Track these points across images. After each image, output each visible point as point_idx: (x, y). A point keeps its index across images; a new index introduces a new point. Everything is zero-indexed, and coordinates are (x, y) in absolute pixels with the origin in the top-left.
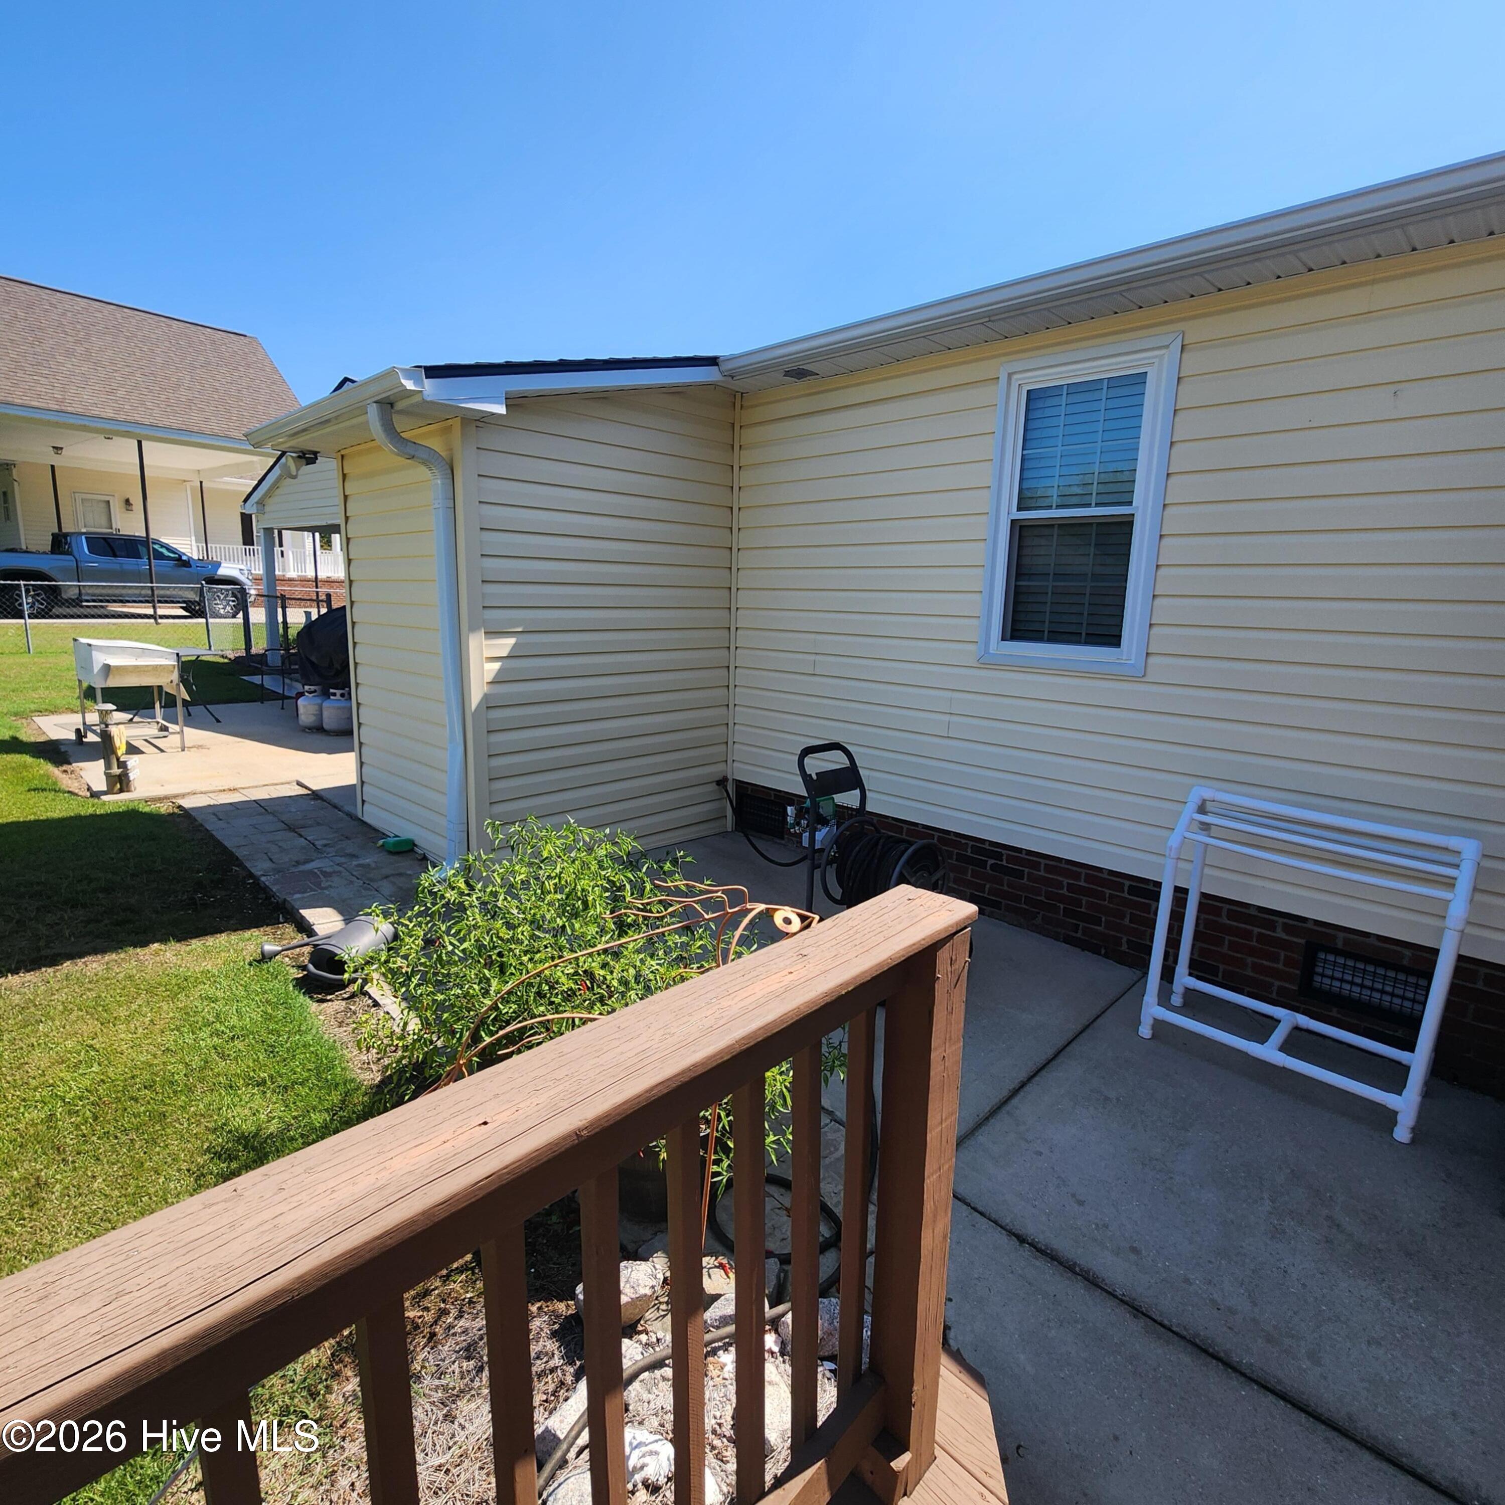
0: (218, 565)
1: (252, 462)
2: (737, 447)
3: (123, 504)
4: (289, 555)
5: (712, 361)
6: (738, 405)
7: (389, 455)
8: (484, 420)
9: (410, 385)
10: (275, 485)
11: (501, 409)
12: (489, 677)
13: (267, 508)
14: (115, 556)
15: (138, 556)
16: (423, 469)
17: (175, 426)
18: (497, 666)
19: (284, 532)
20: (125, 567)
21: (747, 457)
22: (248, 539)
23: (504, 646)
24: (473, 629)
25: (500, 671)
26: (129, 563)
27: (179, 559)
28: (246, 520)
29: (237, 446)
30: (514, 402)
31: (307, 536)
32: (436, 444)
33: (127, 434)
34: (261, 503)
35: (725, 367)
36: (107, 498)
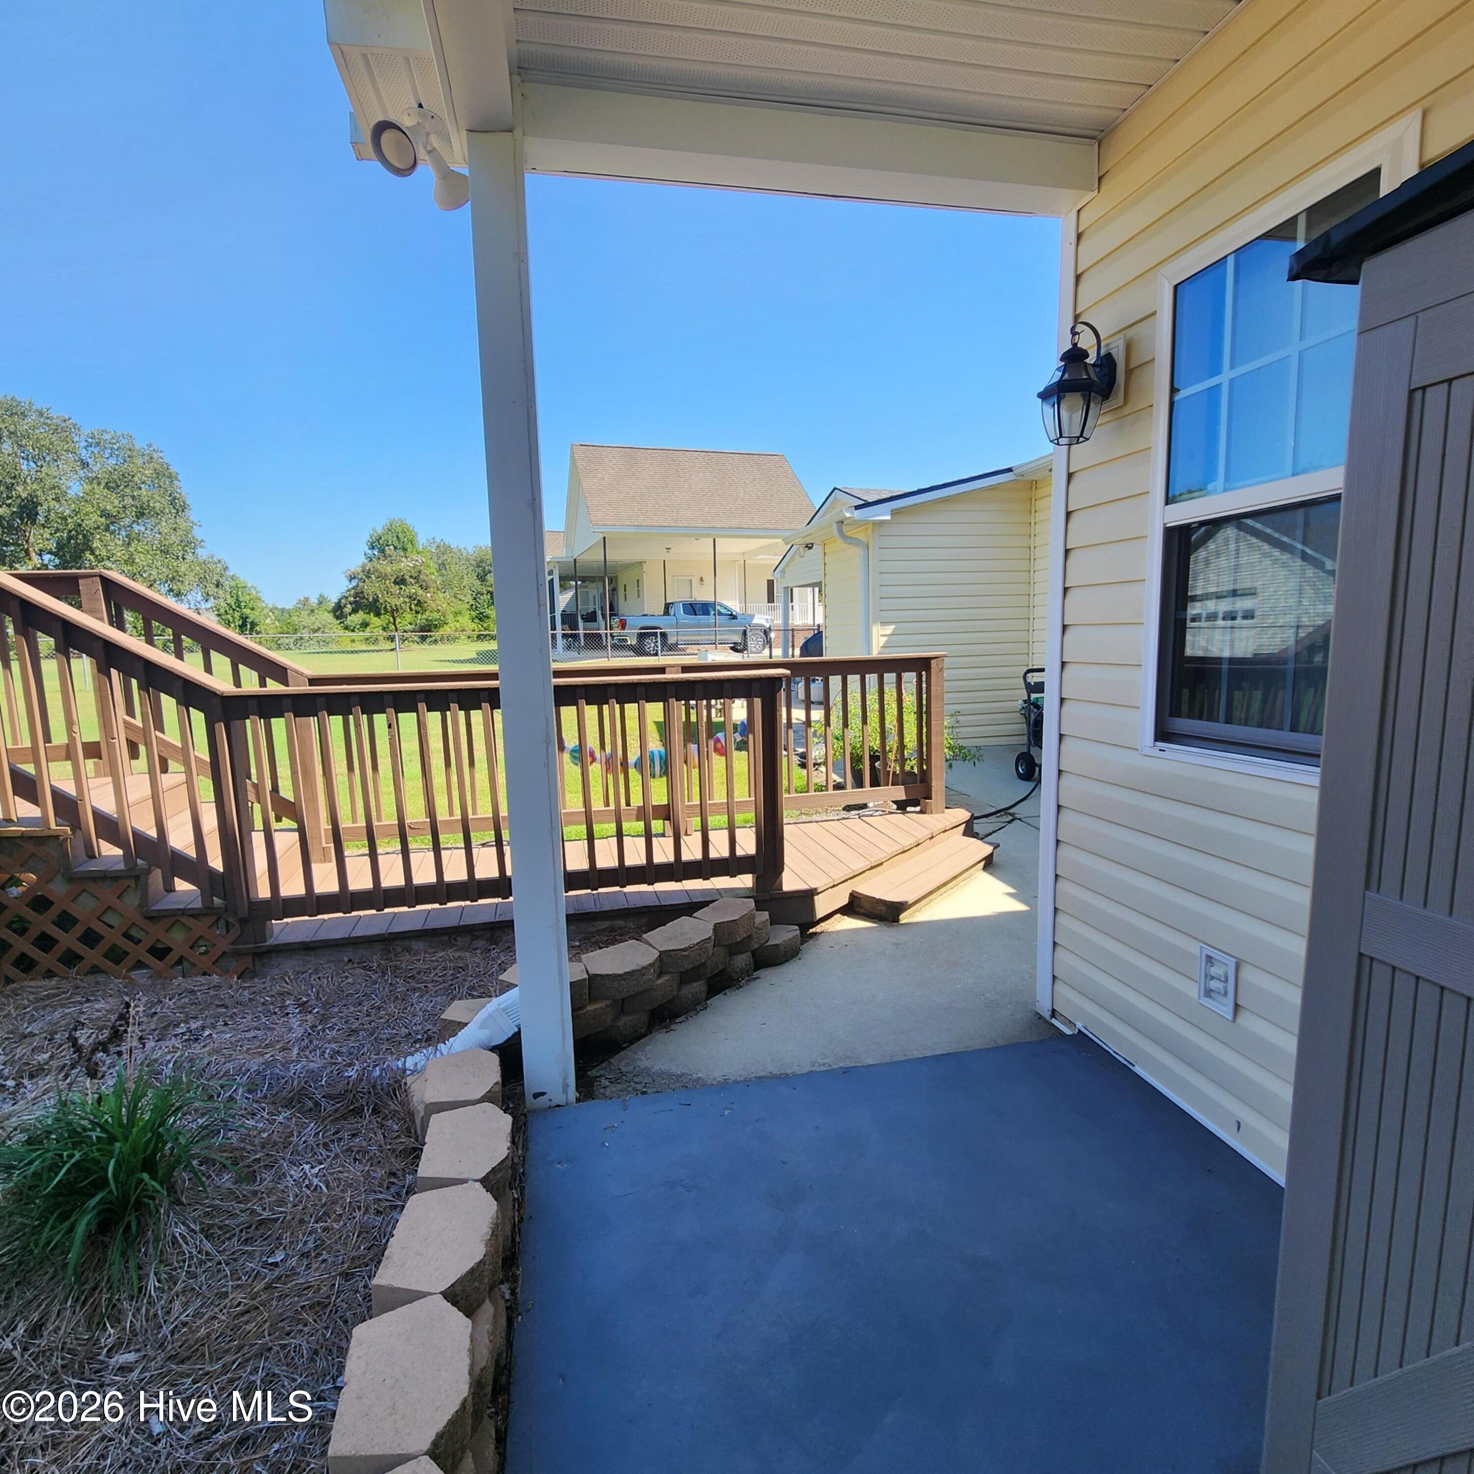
0: (752, 616)
1: (776, 543)
2: (1033, 511)
3: (699, 580)
4: (796, 608)
5: (1010, 470)
6: (1034, 488)
7: (840, 544)
8: (882, 522)
9: (848, 515)
10: (792, 559)
11: (888, 518)
12: (881, 644)
13: (786, 575)
14: (696, 614)
15: (708, 614)
16: (856, 548)
17: (734, 526)
18: (885, 639)
19: (794, 589)
20: (702, 622)
21: (1039, 516)
22: (771, 599)
23: (889, 629)
24: (875, 622)
25: (886, 642)
26: (702, 618)
27: (731, 615)
28: (770, 583)
29: (769, 534)
30: (894, 513)
31: (809, 590)
32: (861, 536)
33: (708, 536)
34: (783, 572)
35: (1015, 472)
36: (690, 578)
